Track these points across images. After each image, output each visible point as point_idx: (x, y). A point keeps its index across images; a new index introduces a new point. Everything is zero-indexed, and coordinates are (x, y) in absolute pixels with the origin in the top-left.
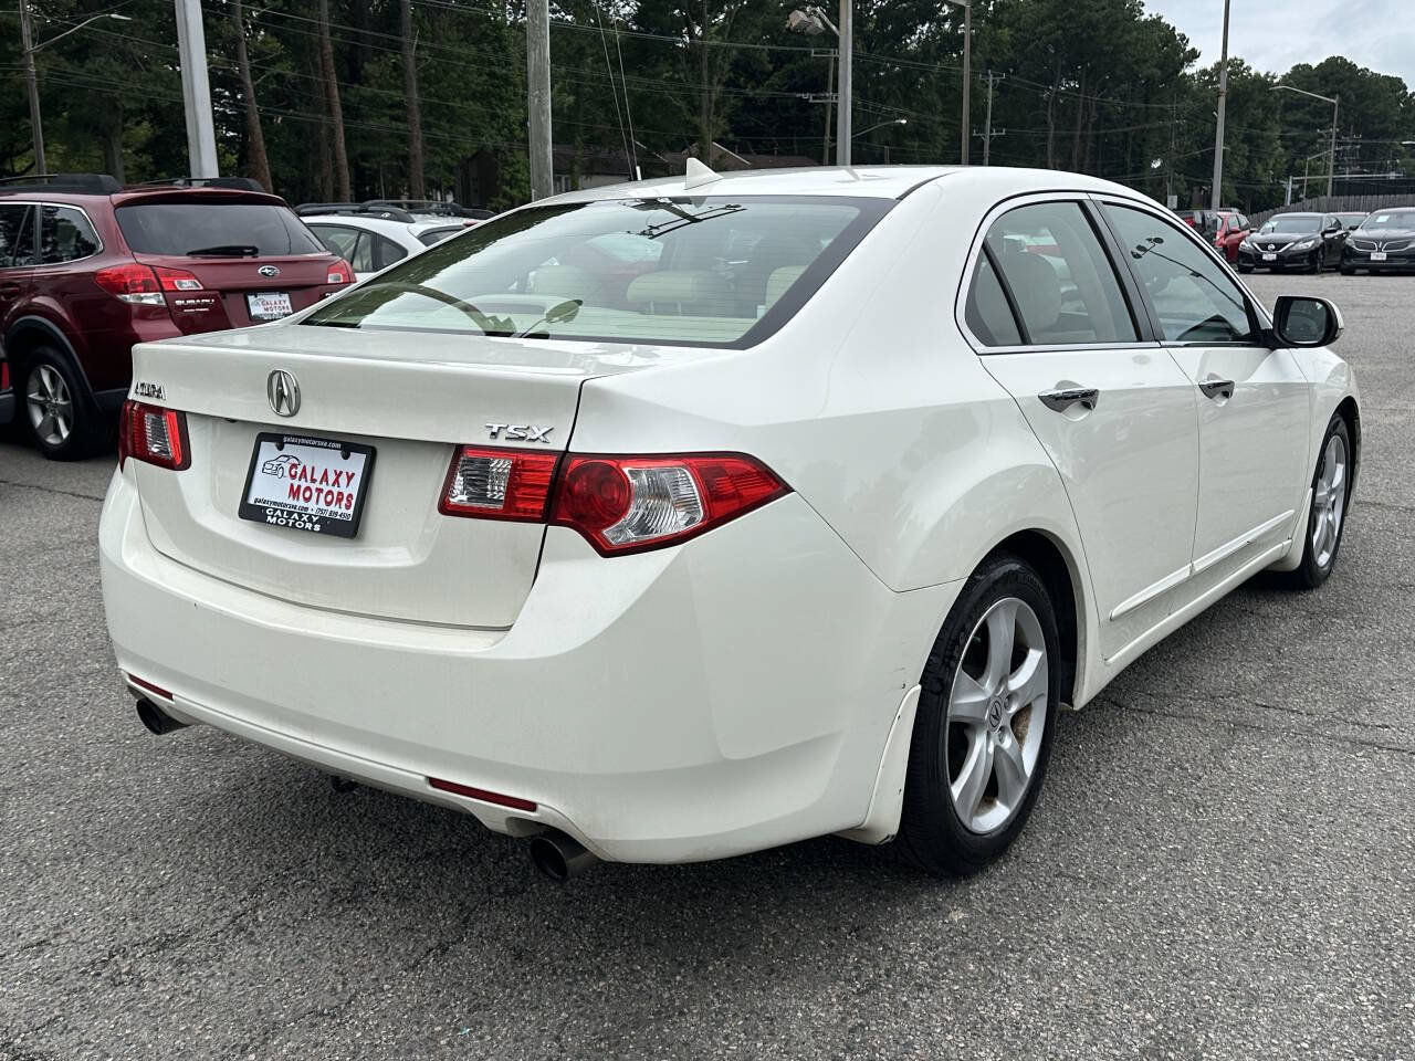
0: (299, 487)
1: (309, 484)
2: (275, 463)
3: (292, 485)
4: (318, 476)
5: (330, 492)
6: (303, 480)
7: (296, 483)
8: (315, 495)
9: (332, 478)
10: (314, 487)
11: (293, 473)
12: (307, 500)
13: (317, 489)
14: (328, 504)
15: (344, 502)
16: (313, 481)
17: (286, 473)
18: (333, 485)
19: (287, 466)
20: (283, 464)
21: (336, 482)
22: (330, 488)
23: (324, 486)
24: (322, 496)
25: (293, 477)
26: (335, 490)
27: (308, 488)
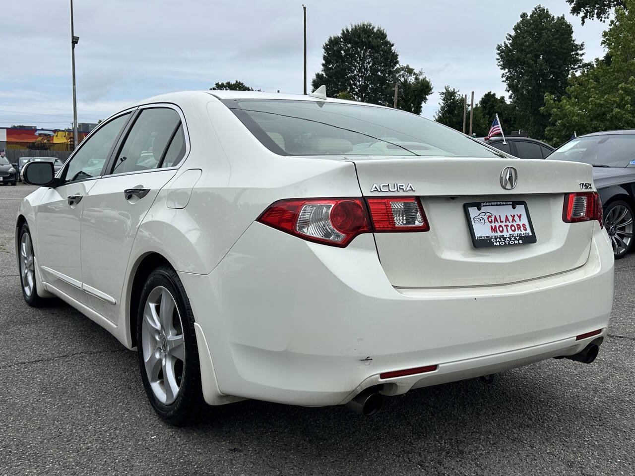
0: (495, 226)
1: (500, 224)
2: (479, 217)
3: (491, 226)
4: (503, 219)
5: (512, 226)
6: (496, 222)
7: (493, 225)
8: (505, 228)
9: (510, 219)
10: (503, 225)
11: (490, 220)
12: (502, 232)
13: (505, 226)
14: (514, 231)
15: (522, 228)
16: (502, 222)
17: (487, 221)
18: (513, 222)
19: (486, 218)
20: (483, 217)
21: (513, 220)
22: (511, 223)
23: (508, 223)
24: (509, 228)
25: (491, 222)
26: (515, 224)
27: (500, 226)
